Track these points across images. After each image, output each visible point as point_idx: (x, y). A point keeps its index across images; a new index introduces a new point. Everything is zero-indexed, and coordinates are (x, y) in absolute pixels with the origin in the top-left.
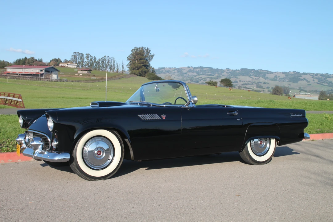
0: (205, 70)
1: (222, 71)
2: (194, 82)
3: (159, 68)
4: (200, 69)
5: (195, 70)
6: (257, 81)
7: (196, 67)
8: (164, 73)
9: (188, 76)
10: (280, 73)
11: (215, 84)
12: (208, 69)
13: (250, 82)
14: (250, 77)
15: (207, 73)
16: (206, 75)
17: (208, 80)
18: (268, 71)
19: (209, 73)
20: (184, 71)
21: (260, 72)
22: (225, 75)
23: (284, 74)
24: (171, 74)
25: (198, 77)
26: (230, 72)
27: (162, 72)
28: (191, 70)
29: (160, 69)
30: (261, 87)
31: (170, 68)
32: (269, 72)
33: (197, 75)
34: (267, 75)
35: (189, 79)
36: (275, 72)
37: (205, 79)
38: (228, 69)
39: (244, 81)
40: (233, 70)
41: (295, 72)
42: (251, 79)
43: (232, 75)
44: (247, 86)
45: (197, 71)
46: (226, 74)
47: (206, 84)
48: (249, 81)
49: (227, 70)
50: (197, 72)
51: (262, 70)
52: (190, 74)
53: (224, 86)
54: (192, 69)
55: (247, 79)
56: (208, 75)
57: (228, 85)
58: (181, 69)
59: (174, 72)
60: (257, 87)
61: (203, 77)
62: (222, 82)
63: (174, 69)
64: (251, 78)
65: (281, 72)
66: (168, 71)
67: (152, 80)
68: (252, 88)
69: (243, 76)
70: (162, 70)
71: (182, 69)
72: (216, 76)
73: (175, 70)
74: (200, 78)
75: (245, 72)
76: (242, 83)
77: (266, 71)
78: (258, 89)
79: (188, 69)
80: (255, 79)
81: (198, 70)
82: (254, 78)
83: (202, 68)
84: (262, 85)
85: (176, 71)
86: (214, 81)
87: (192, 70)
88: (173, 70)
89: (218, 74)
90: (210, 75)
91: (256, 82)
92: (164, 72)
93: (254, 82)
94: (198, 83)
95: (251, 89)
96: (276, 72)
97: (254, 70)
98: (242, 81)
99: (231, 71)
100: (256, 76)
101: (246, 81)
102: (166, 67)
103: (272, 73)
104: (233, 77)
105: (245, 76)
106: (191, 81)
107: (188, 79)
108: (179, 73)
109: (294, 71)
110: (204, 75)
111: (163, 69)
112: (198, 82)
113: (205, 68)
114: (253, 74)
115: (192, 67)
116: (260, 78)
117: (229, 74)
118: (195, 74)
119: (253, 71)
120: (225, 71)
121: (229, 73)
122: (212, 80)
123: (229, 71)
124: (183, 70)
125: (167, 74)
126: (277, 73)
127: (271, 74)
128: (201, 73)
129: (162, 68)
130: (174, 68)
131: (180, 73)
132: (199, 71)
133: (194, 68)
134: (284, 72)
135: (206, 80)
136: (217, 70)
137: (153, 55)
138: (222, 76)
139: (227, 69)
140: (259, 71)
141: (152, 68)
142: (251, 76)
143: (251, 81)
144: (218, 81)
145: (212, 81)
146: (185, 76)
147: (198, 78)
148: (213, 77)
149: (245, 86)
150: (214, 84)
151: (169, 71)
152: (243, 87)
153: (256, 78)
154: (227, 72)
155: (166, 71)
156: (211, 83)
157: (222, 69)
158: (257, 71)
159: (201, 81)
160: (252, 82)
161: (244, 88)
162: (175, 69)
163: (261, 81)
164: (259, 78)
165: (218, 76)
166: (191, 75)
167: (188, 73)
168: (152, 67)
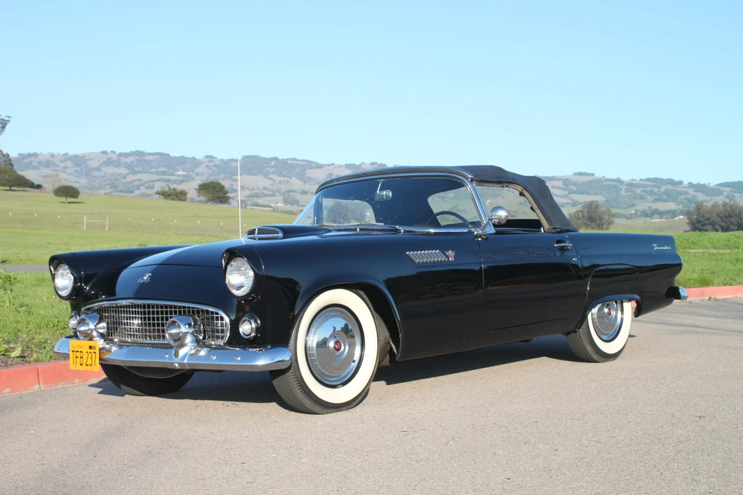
0: (150, 161)
1: (195, 162)
2: (121, 191)
3: (20, 154)
4: (137, 158)
5: (123, 160)
6: (284, 188)
7: (124, 151)
8: (35, 168)
9: (105, 176)
10: (341, 166)
11: (183, 198)
12: (158, 157)
13: (269, 190)
14: (266, 176)
15: (155, 167)
16: (152, 173)
17: (159, 186)
18: (312, 162)
19: (159, 167)
20: (94, 164)
21: (292, 164)
22: (202, 174)
23: (350, 169)
24: (56, 171)
25: (130, 178)
26: (215, 166)
27: (29, 166)
28: (111, 160)
29: (23, 157)
30: (296, 202)
31: (53, 155)
32: (313, 165)
33: (128, 174)
34: (310, 173)
35: (108, 185)
36: (327, 163)
37: (151, 184)
38: (210, 158)
39: (251, 188)
40: (222, 160)
41: (376, 163)
42: (270, 182)
43: (220, 174)
44: (260, 201)
45: (129, 162)
46: (206, 170)
47: (158, 196)
48: (265, 188)
49: (207, 160)
50: (128, 166)
51: (295, 159)
52: (110, 170)
53: (207, 201)
54: (114, 157)
55: (260, 182)
56: (158, 173)
57: (218, 198)
58: (85, 157)
59: (62, 165)
60: (286, 202)
61: (145, 177)
62: (202, 191)
63: (63, 158)
64: (270, 179)
65: (344, 164)
66: (48, 164)
67: (8, 188)
68: (272, 205)
69: (250, 174)
70: (29, 160)
71: (87, 158)
72: (179, 175)
73: (66, 160)
74: (136, 180)
75: (254, 165)
76: (247, 192)
77: (307, 161)
78: (289, 207)
79: (105, 158)
80: (280, 182)
81: (130, 160)
82: (278, 179)
83: (140, 154)
84: (299, 197)
85: (69, 164)
86: (179, 188)
87: (114, 161)
88: (62, 161)
89: (183, 171)
90: (163, 173)
91: (283, 190)
92: (36, 164)
93: (279, 190)
94: (133, 195)
95: (271, 207)
96: (329, 165)
97: (276, 159)
98: (248, 188)
99: (217, 163)
100: (281, 175)
101: (258, 188)
102: (39, 153)
103: (320, 166)
104: (224, 178)
105: (254, 175)
106: (112, 190)
107: (104, 183)
108: (79, 168)
109: (374, 161)
110: (146, 172)
111: (33, 159)
112: (132, 192)
113: (149, 154)
114: (273, 169)
115: (113, 152)
116: (291, 179)
117: (214, 171)
118: (123, 171)
119: (273, 163)
120: (202, 163)
121: (214, 168)
122: (172, 186)
123: (212, 162)
124: (89, 160)
125: (46, 171)
126: (333, 167)
127: (320, 170)
128: (140, 169)
129: (30, 155)
130: (64, 155)
131: (82, 169)
132: (132, 162)
133: (121, 155)
134: (350, 164)
135: (154, 185)
136: (182, 160)
137: (7, 119)
138: (194, 175)
139: (206, 157)
140: (290, 162)
141: (4, 155)
142: (269, 174)
143: (271, 188)
144: (191, 188)
145: (174, 190)
146: (96, 177)
147: (131, 182)
148: (172, 178)
149: (256, 200)
150: (180, 196)
151: (49, 162)
152: (249, 203)
153: (283, 179)
154: (207, 166)
155: (39, 163)
156: (170, 195)
157: (194, 158)
158: (285, 161)
159: (139, 189)
160: (272, 190)
161: (253, 205)
162: (66, 158)
163: (295, 188)
164: (288, 179)
165: (184, 176)
166: (112, 174)
167: (104, 169)
168: (4, 153)
